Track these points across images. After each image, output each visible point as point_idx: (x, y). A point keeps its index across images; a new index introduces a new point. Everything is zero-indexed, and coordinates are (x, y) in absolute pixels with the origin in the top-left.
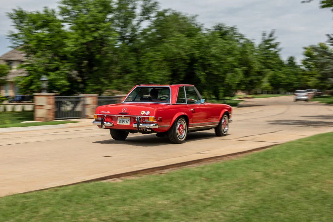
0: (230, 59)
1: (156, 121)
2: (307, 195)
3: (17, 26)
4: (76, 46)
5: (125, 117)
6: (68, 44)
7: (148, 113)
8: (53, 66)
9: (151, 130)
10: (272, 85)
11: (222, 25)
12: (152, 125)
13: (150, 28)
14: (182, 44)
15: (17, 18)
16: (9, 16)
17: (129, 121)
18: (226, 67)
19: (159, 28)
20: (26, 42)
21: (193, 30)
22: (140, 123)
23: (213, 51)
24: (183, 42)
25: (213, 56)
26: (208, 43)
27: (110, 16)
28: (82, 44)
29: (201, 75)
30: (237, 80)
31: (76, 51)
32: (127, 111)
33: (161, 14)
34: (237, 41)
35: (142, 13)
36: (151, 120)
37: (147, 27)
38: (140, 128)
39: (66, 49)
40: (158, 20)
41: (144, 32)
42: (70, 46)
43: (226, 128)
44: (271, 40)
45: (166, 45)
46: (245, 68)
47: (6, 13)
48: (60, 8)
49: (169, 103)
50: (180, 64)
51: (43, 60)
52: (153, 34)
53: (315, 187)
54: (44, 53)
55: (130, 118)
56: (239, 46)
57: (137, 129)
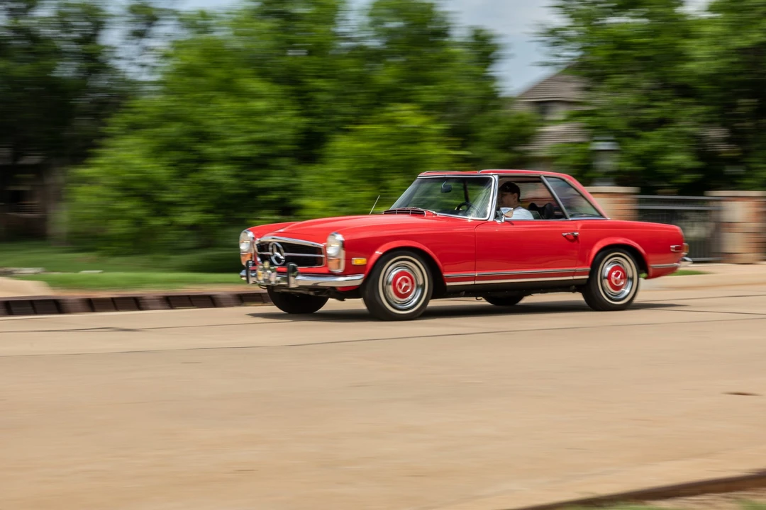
3: (564, 9)
6: (695, 53)
39: (691, 66)
42: (702, 58)
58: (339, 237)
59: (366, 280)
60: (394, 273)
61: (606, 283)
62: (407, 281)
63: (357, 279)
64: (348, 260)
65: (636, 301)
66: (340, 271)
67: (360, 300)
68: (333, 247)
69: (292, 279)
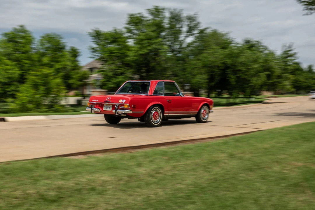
0: (256, 66)
1: (129, 108)
2: (264, 176)
3: (96, 42)
4: (136, 56)
5: (108, 104)
7: (124, 101)
8: (119, 71)
9: (126, 115)
10: (295, 87)
11: (249, 39)
12: (126, 111)
13: (194, 42)
14: (216, 54)
15: (96, 36)
17: (112, 107)
18: (252, 72)
19: (200, 42)
20: (102, 54)
21: (226, 43)
22: (118, 109)
23: (242, 59)
24: (217, 52)
25: (241, 63)
26: (238, 53)
27: (163, 34)
28: (141, 55)
29: (232, 78)
30: (260, 82)
31: (137, 60)
32: (110, 100)
33: (202, 31)
34: (261, 52)
35: (188, 31)
36: (126, 107)
37: (192, 42)
38: (118, 113)
39: (129, 58)
40: (200, 36)
41: (189, 45)
42: (131, 56)
43: (206, 117)
44: (290, 51)
45: (205, 55)
46: (267, 73)
48: (126, 28)
49: (147, 94)
50: (216, 70)
51: (113, 67)
52: (196, 47)
53: (276, 168)
54: (113, 62)
55: (112, 105)
56: (263, 56)
57: (115, 114)
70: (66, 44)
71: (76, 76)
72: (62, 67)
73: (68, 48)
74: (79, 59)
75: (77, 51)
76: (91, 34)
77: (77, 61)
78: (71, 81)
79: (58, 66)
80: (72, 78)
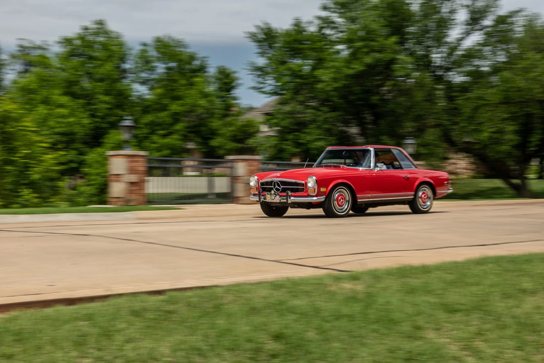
3: (264, 54)
4: (335, 80)
6: (324, 78)
13: (480, 45)
15: (265, 40)
16: (250, 37)
20: (276, 80)
24: (537, 68)
33: (502, 20)
35: (470, 20)
42: (326, 80)
47: (245, 33)
48: (319, 18)
58: (314, 178)
59: (326, 198)
60: (337, 195)
61: (420, 200)
62: (343, 199)
63: (322, 199)
64: (319, 188)
65: (430, 211)
66: (315, 194)
67: (321, 210)
68: (311, 183)
69: (289, 199)
70: (207, 61)
71: (227, 131)
72: (183, 110)
73: (212, 71)
74: (236, 92)
75: (233, 75)
76: (253, 36)
77: (235, 98)
78: (215, 142)
79: (175, 107)
80: (219, 135)
